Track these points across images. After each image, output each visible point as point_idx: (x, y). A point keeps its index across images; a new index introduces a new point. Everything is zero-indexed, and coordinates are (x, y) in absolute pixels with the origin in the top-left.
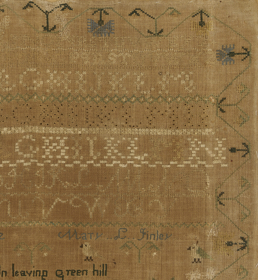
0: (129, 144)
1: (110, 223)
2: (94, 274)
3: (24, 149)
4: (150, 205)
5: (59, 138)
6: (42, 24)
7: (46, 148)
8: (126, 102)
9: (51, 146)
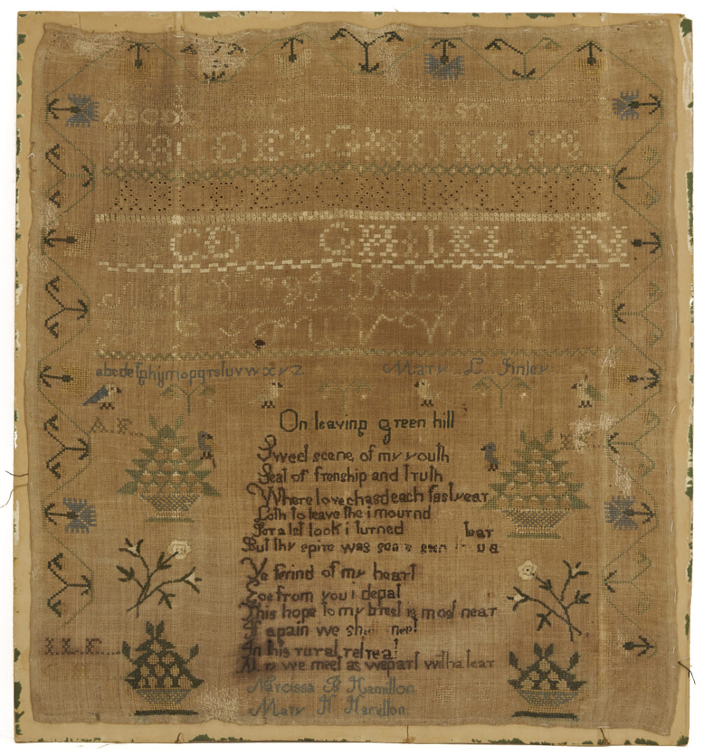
0: (485, 235)
1: (459, 350)
2: (435, 426)
3: (333, 242)
4: (518, 323)
5: (384, 227)
6: (358, 62)
7: (365, 242)
8: (481, 174)
9: (372, 238)
